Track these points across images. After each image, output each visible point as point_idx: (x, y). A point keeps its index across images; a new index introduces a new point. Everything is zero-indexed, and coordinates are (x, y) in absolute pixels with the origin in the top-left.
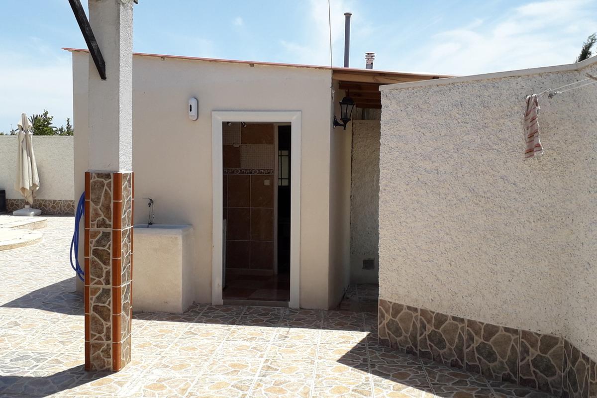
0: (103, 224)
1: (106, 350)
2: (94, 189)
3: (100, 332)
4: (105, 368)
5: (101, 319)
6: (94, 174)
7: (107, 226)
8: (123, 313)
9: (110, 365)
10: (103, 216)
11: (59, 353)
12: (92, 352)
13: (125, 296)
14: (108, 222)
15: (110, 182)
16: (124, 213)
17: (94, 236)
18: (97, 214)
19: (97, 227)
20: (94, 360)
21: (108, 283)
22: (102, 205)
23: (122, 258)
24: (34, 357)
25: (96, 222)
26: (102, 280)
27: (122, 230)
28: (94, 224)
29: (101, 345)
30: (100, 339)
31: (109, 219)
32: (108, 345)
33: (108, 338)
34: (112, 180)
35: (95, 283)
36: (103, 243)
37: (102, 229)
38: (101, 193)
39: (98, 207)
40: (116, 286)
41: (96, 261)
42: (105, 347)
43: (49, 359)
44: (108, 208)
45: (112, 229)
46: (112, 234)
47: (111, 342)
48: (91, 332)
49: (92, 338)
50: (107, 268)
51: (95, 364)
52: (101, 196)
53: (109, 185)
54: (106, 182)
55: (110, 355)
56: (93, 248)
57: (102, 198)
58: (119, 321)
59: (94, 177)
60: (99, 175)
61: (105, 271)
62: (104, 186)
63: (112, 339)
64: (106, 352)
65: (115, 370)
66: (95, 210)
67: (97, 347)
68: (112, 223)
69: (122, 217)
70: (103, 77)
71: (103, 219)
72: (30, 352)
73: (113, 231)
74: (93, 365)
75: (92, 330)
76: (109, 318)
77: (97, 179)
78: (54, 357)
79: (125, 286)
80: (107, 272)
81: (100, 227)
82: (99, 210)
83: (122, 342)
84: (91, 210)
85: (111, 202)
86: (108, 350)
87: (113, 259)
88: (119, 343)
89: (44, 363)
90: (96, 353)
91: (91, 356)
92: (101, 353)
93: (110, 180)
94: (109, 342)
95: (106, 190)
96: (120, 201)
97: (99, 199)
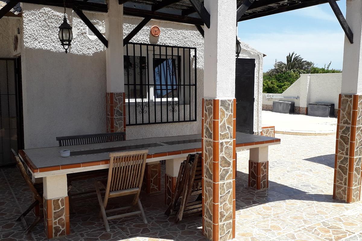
0: (346, 122)
1: (344, 190)
2: (343, 103)
3: (342, 180)
4: (343, 200)
5: (342, 173)
6: (343, 95)
7: (348, 124)
8: (354, 172)
9: (346, 198)
10: (346, 118)
11: (325, 188)
12: (336, 189)
13: (357, 163)
14: (349, 121)
15: (352, 99)
16: (359, 118)
17: (341, 128)
18: (343, 117)
19: (343, 124)
20: (337, 194)
21: (347, 154)
22: (347, 112)
23: (356, 142)
24: (312, 187)
25: (343, 121)
26: (344, 152)
27: (357, 127)
28: (342, 122)
29: (342, 187)
30: (341, 183)
31: (350, 120)
32: (345, 188)
33: (345, 184)
34: (352, 98)
35: (341, 154)
36: (346, 132)
37: (346, 125)
38: (346, 105)
39: (345, 113)
40: (351, 156)
41: (341, 142)
42: (343, 188)
43: (318, 189)
44: (350, 114)
45: (351, 125)
46: (350, 128)
47: (347, 186)
48: (337, 179)
49: (337, 182)
50: (347, 146)
51: (338, 196)
52: (346, 107)
53: (351, 101)
54: (349, 100)
55: (346, 193)
56: (340, 135)
57: (347, 108)
58: (352, 178)
59: (344, 97)
60: (346, 96)
61: (346, 148)
62: (348, 102)
63: (347, 185)
64: (344, 191)
65: (348, 202)
66: (343, 114)
67: (340, 187)
68: (351, 122)
69: (357, 119)
70: (352, 42)
71: (347, 120)
72: (311, 184)
73: (351, 127)
74: (337, 196)
75: (338, 178)
76: (347, 173)
77: (345, 98)
78: (321, 189)
79: (357, 158)
80: (347, 148)
81: (345, 124)
82: (345, 115)
83: (353, 188)
84: (341, 114)
85: (351, 110)
86: (345, 190)
87: (350, 142)
88: (351, 188)
89: (315, 190)
90: (339, 191)
91: (336, 192)
92: (341, 191)
93: (351, 99)
94: (346, 186)
95: (349, 104)
96: (356, 110)
97: (345, 108)
